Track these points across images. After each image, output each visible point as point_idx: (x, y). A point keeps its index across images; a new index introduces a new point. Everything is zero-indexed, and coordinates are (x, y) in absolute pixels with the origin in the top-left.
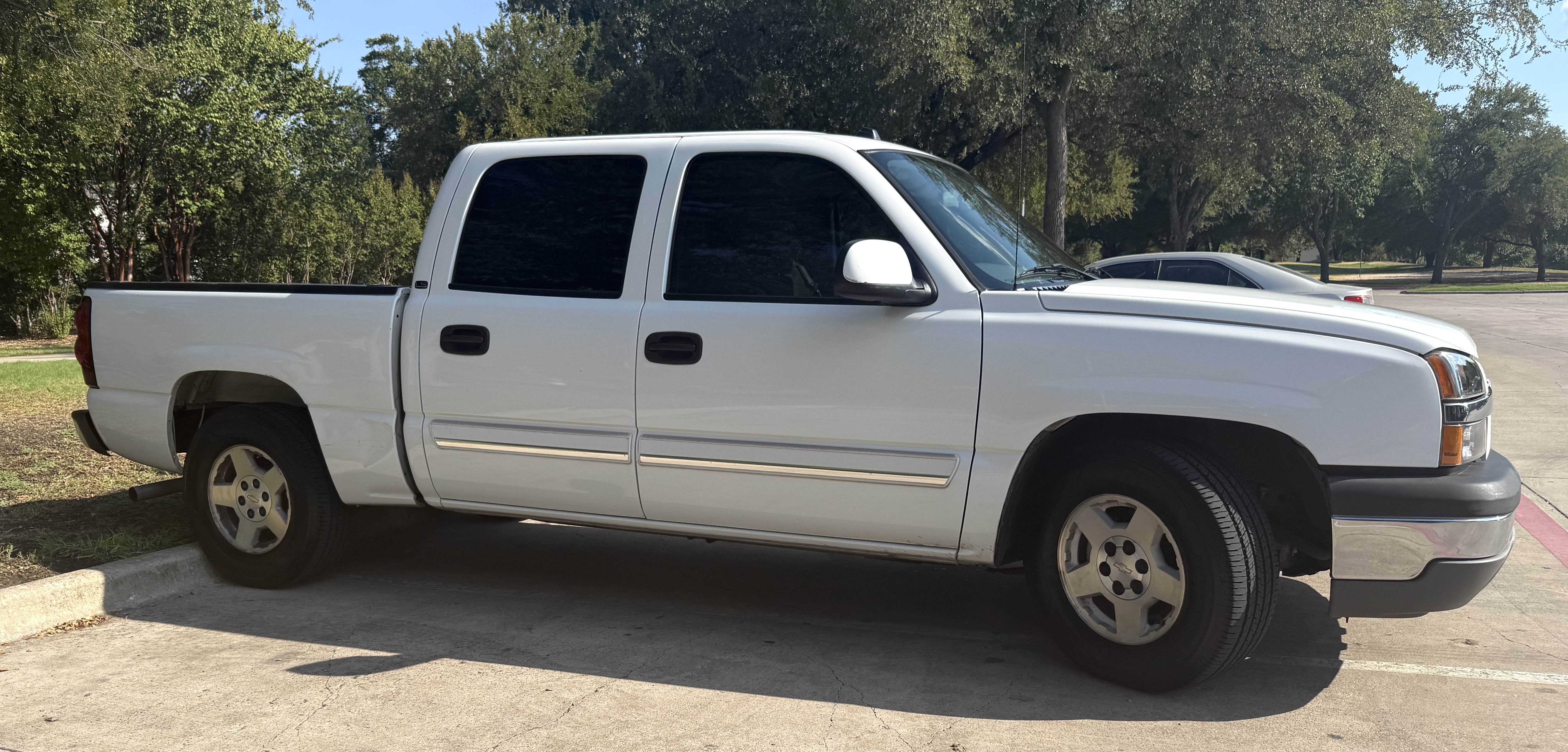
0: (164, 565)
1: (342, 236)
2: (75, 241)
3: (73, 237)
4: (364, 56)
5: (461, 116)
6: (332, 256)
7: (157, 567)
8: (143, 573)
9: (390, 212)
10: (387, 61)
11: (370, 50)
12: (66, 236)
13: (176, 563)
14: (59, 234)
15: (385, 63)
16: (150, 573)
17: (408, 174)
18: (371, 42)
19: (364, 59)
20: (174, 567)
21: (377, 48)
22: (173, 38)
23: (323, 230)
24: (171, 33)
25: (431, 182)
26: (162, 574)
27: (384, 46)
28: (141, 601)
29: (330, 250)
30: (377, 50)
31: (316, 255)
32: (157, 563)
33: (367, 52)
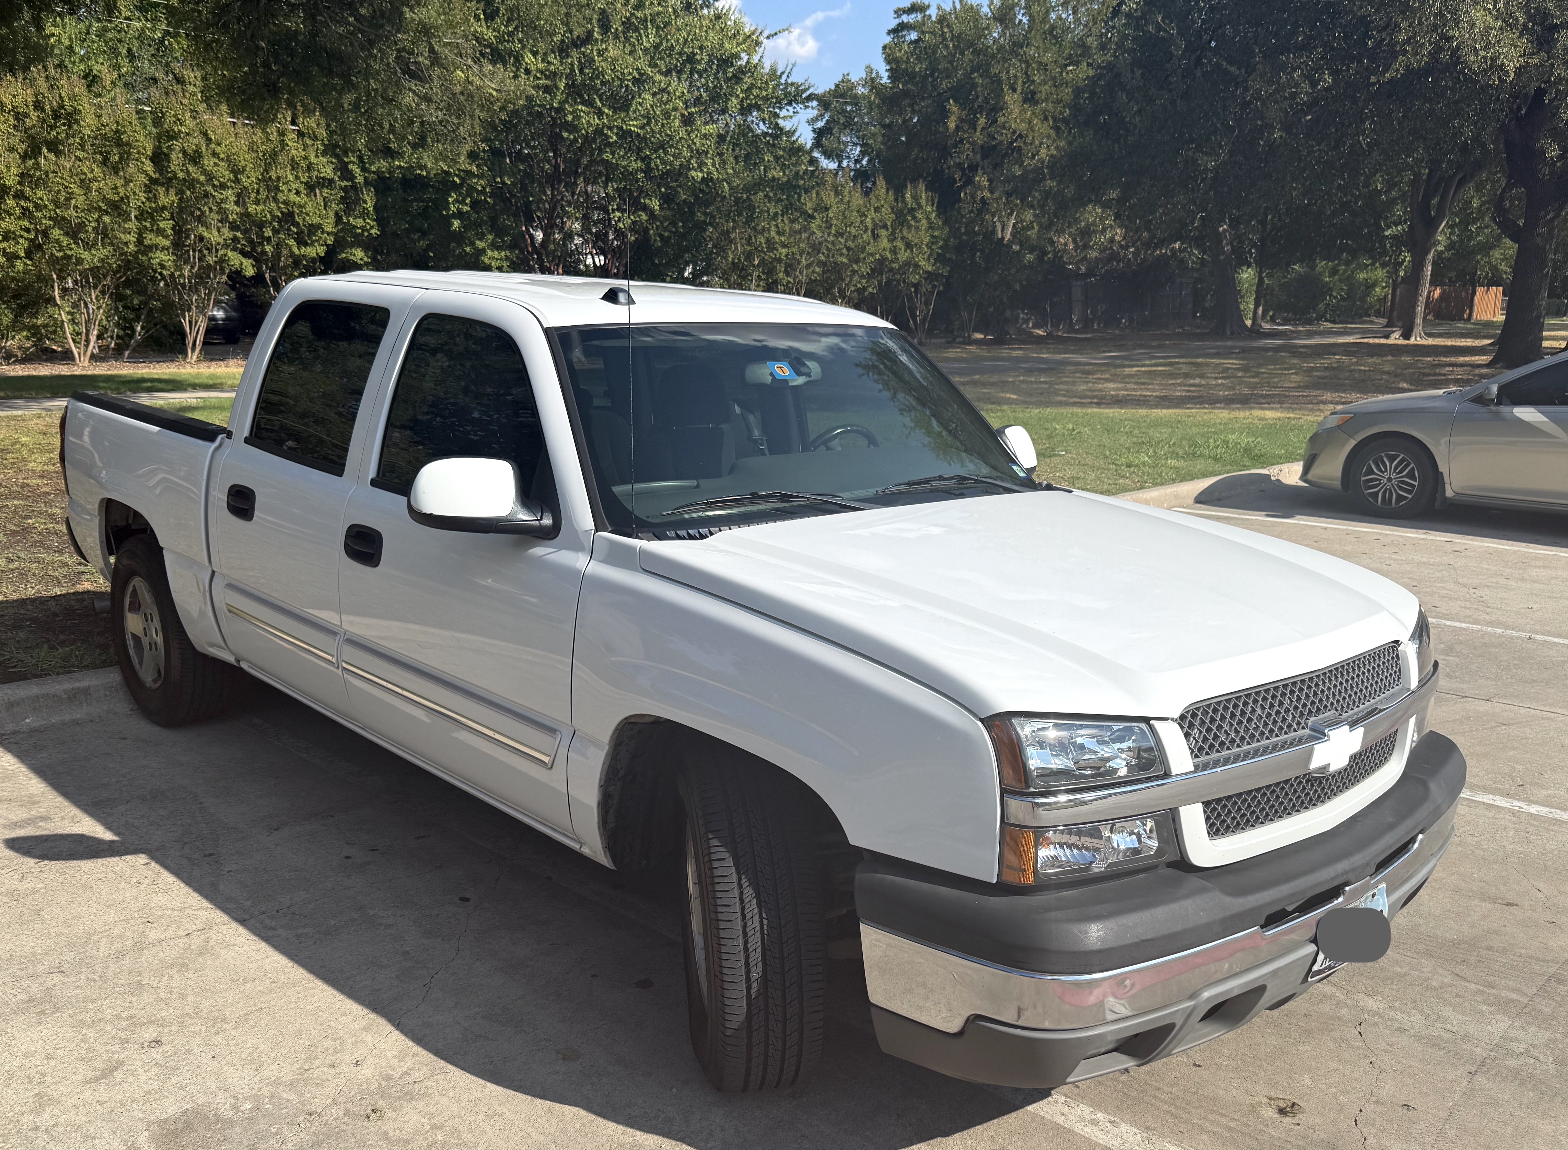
0: (73, 689)
1: (793, 253)
2: (497, 259)
3: (496, 254)
4: (890, 28)
5: (952, 106)
6: (781, 275)
7: (64, 691)
8: (46, 696)
9: (852, 223)
10: (916, 34)
11: (897, 21)
12: (490, 253)
13: (89, 687)
14: (483, 251)
15: (914, 36)
16: (55, 696)
17: (881, 177)
18: (899, 12)
19: (889, 32)
20: (86, 691)
21: (905, 18)
22: (597, 40)
23: (771, 245)
24: (596, 34)
25: (909, 186)
26: (69, 698)
27: (913, 16)
28: (36, 725)
29: (781, 268)
30: (905, 21)
31: (763, 273)
32: (67, 686)
33: (893, 23)
